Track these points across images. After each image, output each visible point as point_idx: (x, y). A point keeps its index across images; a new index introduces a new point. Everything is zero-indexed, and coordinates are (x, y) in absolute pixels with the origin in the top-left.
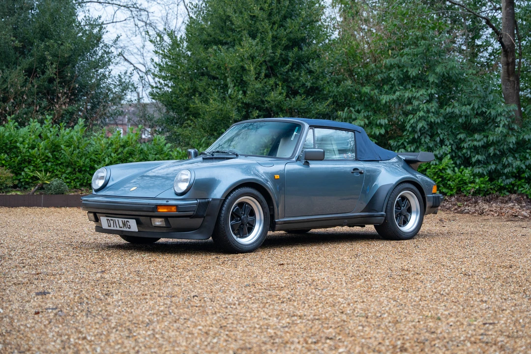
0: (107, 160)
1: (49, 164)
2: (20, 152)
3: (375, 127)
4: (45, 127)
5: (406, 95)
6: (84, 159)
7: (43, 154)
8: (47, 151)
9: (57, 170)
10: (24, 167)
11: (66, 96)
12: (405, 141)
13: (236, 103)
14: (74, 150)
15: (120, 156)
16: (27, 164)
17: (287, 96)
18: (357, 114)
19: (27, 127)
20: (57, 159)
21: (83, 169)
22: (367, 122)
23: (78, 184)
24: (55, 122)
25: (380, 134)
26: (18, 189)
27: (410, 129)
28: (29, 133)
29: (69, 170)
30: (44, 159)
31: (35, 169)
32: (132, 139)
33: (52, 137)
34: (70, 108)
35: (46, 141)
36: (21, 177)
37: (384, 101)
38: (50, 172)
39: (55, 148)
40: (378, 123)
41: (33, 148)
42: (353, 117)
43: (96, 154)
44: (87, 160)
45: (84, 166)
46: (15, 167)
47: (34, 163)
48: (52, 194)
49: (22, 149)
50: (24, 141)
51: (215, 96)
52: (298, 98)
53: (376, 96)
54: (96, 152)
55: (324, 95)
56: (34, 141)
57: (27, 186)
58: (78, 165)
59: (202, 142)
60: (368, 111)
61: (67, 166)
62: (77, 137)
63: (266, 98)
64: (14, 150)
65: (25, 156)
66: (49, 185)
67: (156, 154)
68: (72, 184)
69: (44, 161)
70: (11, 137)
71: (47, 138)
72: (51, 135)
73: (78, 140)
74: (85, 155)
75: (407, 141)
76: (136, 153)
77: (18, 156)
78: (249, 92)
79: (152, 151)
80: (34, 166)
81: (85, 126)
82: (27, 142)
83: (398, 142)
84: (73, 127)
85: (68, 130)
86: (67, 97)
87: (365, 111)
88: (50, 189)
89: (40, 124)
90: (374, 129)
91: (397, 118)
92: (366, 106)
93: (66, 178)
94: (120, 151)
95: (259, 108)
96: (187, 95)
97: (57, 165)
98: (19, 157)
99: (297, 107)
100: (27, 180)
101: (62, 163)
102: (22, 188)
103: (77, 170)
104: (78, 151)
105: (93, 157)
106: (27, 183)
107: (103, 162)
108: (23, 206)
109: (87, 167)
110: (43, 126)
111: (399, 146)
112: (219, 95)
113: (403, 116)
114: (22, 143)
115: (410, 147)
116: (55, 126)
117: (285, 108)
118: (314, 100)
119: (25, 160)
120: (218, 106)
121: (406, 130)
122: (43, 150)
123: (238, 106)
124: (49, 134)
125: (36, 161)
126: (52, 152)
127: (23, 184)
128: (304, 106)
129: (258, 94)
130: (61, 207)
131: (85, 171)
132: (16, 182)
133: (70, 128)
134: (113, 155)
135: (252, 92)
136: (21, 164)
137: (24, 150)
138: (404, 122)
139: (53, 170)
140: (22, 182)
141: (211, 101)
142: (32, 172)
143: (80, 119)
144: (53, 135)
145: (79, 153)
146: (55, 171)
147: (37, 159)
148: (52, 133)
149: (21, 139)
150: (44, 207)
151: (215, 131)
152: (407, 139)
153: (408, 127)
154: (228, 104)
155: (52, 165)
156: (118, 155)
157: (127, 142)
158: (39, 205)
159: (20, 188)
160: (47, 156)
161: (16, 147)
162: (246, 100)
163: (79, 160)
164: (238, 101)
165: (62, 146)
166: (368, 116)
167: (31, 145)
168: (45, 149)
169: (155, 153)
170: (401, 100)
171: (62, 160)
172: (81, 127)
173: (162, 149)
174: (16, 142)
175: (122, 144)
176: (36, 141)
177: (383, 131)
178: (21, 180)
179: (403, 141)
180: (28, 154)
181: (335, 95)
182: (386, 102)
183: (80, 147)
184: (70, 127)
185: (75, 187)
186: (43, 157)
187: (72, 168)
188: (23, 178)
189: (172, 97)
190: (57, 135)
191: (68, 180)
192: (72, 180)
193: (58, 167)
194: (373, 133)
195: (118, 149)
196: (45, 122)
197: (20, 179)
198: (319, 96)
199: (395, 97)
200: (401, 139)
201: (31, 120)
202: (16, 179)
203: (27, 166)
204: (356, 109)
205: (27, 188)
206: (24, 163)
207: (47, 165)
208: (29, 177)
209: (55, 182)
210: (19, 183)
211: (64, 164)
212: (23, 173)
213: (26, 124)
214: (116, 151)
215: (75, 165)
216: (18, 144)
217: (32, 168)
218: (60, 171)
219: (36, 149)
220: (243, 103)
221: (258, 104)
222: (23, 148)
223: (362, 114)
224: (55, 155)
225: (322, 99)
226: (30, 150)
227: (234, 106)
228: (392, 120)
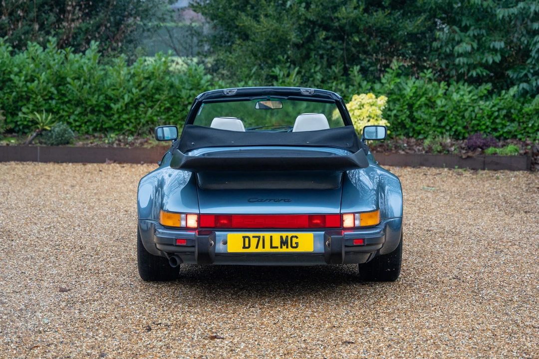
0: (126, 97)
1: (54, 102)
2: (16, 87)
3: (488, 52)
4: (48, 53)
5: (533, 8)
6: (96, 96)
7: (45, 89)
8: (50, 85)
9: (63, 110)
10: (21, 106)
11: (78, 8)
12: (529, 71)
13: (297, 20)
14: (84, 84)
15: (143, 92)
16: (25, 102)
17: (366, 10)
18: (462, 34)
19: (25, 52)
20: (64, 95)
21: (96, 109)
22: (475, 46)
23: (91, 128)
24: (61, 46)
25: (494, 62)
26: (14, 134)
27: (536, 56)
28: (27, 60)
29: (79, 110)
30: (46, 95)
31: (35, 108)
32: (159, 69)
33: (57, 66)
34: (84, 26)
35: (48, 71)
36: (19, 119)
37: (501, 16)
38: (53, 113)
39: (60, 81)
40: (491, 46)
41: (32, 80)
42: (457, 38)
43: (114, 90)
44: (102, 97)
45: (97, 105)
46: (11, 106)
47: (33, 101)
48: (52, 144)
49: (17, 82)
50: (20, 72)
51: (271, 11)
52: (380, 13)
53: (491, 8)
54: (113, 87)
55: (418, 7)
56: (34, 71)
57: (26, 131)
58: (89, 103)
59: (253, 72)
60: (480, 29)
61: (77, 105)
62: (87, 66)
63: (336, 15)
64: (8, 83)
65: (22, 92)
66: (50, 131)
67: (191, 89)
68: (83, 128)
69: (47, 97)
70: (4, 65)
71: (50, 67)
72: (54, 65)
73: (89, 71)
74: (99, 90)
75: (532, 71)
76: (165, 88)
77: (12, 92)
78: (313, 6)
79: (186, 86)
80: (34, 105)
81: (99, 51)
82: (24, 72)
83: (520, 72)
84: (84, 53)
85: (78, 56)
86: (80, 10)
87: (475, 29)
88: (51, 137)
89: (42, 49)
90: (486, 54)
91: (519, 39)
92: (478, 20)
93: (75, 121)
94: (143, 85)
95: (326, 28)
96: (236, 7)
97: (63, 103)
98: (14, 94)
99: (379, 25)
100: (25, 123)
101: (69, 101)
102: (21, 133)
103: (88, 110)
104: (89, 85)
105: (110, 93)
106: (28, 127)
107: (121, 100)
108: (14, 160)
109: (101, 106)
110: (47, 50)
111: (521, 78)
112: (276, 10)
113: (527, 36)
114: (16, 74)
115: (536, 80)
116: (59, 51)
117: (362, 27)
118: (403, 15)
119: (22, 96)
120: (272, 25)
121: (531, 56)
122: (45, 84)
123: (300, 25)
124: (52, 63)
125: (36, 98)
126: (57, 87)
127: (21, 127)
128: (389, 23)
129: (325, 8)
130: (62, 162)
131: (99, 111)
132: (12, 126)
133: (81, 54)
134: (134, 90)
135: (317, 6)
136: (17, 102)
137: (21, 84)
138: (528, 44)
139: (58, 110)
140: (19, 125)
141: (262, 18)
142: (32, 112)
143: (93, 42)
144: (58, 63)
145: (90, 87)
146: (61, 112)
147: (37, 95)
148: (56, 61)
149: (16, 69)
150: (41, 161)
151: (270, 57)
152: (532, 68)
153: (533, 54)
154: (285, 22)
155: (57, 103)
156: (140, 90)
157: (153, 73)
158: (34, 160)
159: (18, 132)
160: (49, 92)
161: (11, 80)
162: (311, 17)
163: (90, 97)
164: (299, 18)
165: (69, 80)
166: (478, 35)
167: (29, 78)
168: (47, 84)
169: (189, 88)
170: (526, 14)
171: (70, 97)
172: (94, 53)
173: (199, 84)
174: (10, 73)
175: (146, 75)
176: (37, 70)
177: (498, 59)
178: (19, 123)
179: (525, 72)
180: (25, 89)
181: (432, 8)
182: (503, 16)
183: (92, 80)
184: (80, 51)
185: (87, 133)
186: (45, 93)
187: (82, 107)
188: (21, 120)
189: (218, 9)
190: (63, 63)
191: (77, 124)
192: (82, 123)
193: (65, 107)
194: (484, 61)
195: (141, 82)
196: (48, 45)
197: (17, 121)
198: (410, 8)
199: (515, 10)
200: (524, 69)
201: (29, 43)
202: (12, 122)
203: (25, 105)
204: (463, 24)
205: (26, 133)
206: (21, 100)
207: (50, 104)
208: (27, 119)
209: (59, 127)
210: (16, 127)
211: (73, 102)
212: (20, 115)
213: (24, 48)
214: (139, 85)
215: (86, 103)
216: (12, 76)
217: (31, 106)
218: (66, 111)
219: (36, 82)
220: (306, 19)
221: (325, 22)
222: (19, 81)
223: (471, 33)
224: (61, 90)
225: (415, 12)
226: (28, 84)
227: (294, 24)
228: (512, 41)
